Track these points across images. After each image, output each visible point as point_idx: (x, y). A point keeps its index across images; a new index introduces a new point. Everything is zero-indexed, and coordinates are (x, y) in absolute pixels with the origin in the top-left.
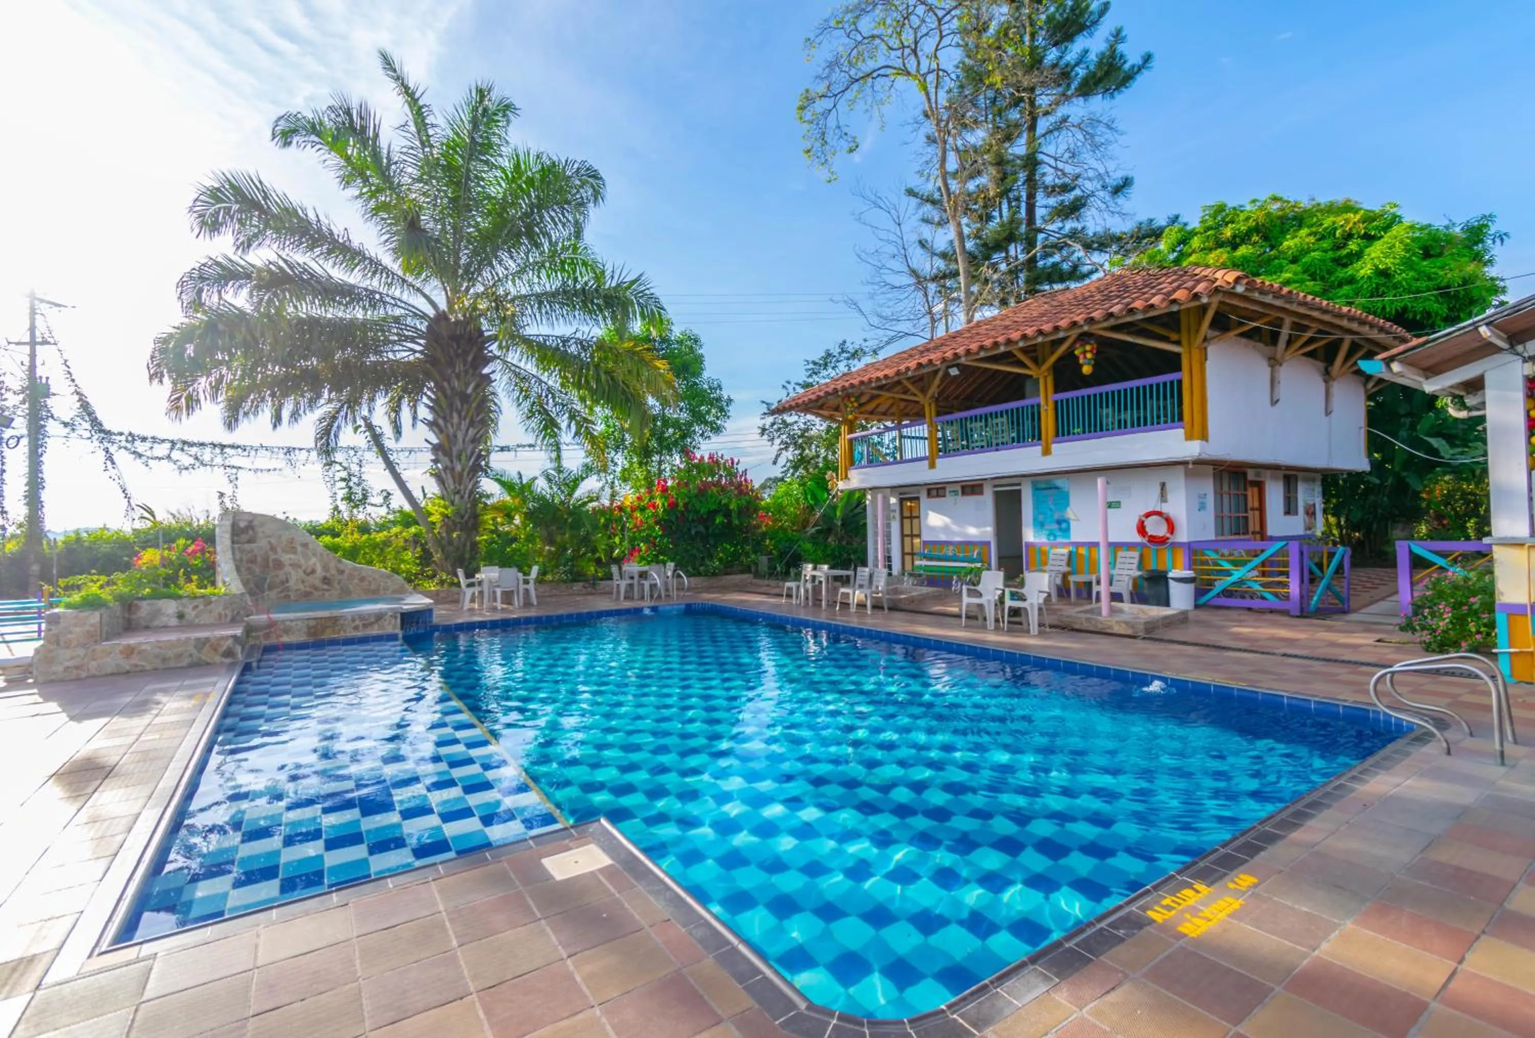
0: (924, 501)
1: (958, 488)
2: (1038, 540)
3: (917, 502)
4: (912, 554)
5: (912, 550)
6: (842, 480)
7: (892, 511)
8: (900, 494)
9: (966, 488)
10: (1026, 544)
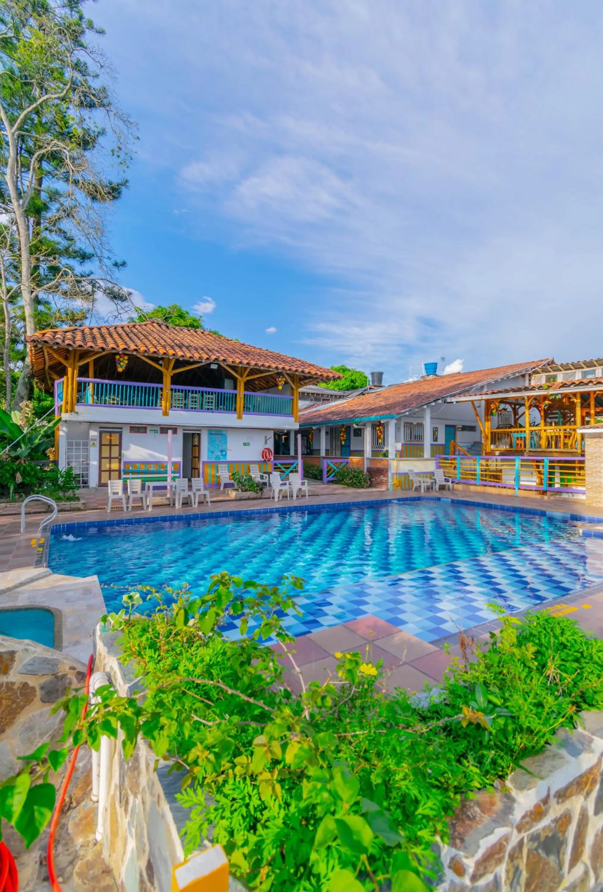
0: (126, 434)
1: (158, 429)
2: (210, 460)
3: (118, 435)
4: (110, 471)
5: (110, 468)
6: (67, 412)
7: (92, 440)
8: (100, 428)
9: (164, 430)
10: (203, 462)
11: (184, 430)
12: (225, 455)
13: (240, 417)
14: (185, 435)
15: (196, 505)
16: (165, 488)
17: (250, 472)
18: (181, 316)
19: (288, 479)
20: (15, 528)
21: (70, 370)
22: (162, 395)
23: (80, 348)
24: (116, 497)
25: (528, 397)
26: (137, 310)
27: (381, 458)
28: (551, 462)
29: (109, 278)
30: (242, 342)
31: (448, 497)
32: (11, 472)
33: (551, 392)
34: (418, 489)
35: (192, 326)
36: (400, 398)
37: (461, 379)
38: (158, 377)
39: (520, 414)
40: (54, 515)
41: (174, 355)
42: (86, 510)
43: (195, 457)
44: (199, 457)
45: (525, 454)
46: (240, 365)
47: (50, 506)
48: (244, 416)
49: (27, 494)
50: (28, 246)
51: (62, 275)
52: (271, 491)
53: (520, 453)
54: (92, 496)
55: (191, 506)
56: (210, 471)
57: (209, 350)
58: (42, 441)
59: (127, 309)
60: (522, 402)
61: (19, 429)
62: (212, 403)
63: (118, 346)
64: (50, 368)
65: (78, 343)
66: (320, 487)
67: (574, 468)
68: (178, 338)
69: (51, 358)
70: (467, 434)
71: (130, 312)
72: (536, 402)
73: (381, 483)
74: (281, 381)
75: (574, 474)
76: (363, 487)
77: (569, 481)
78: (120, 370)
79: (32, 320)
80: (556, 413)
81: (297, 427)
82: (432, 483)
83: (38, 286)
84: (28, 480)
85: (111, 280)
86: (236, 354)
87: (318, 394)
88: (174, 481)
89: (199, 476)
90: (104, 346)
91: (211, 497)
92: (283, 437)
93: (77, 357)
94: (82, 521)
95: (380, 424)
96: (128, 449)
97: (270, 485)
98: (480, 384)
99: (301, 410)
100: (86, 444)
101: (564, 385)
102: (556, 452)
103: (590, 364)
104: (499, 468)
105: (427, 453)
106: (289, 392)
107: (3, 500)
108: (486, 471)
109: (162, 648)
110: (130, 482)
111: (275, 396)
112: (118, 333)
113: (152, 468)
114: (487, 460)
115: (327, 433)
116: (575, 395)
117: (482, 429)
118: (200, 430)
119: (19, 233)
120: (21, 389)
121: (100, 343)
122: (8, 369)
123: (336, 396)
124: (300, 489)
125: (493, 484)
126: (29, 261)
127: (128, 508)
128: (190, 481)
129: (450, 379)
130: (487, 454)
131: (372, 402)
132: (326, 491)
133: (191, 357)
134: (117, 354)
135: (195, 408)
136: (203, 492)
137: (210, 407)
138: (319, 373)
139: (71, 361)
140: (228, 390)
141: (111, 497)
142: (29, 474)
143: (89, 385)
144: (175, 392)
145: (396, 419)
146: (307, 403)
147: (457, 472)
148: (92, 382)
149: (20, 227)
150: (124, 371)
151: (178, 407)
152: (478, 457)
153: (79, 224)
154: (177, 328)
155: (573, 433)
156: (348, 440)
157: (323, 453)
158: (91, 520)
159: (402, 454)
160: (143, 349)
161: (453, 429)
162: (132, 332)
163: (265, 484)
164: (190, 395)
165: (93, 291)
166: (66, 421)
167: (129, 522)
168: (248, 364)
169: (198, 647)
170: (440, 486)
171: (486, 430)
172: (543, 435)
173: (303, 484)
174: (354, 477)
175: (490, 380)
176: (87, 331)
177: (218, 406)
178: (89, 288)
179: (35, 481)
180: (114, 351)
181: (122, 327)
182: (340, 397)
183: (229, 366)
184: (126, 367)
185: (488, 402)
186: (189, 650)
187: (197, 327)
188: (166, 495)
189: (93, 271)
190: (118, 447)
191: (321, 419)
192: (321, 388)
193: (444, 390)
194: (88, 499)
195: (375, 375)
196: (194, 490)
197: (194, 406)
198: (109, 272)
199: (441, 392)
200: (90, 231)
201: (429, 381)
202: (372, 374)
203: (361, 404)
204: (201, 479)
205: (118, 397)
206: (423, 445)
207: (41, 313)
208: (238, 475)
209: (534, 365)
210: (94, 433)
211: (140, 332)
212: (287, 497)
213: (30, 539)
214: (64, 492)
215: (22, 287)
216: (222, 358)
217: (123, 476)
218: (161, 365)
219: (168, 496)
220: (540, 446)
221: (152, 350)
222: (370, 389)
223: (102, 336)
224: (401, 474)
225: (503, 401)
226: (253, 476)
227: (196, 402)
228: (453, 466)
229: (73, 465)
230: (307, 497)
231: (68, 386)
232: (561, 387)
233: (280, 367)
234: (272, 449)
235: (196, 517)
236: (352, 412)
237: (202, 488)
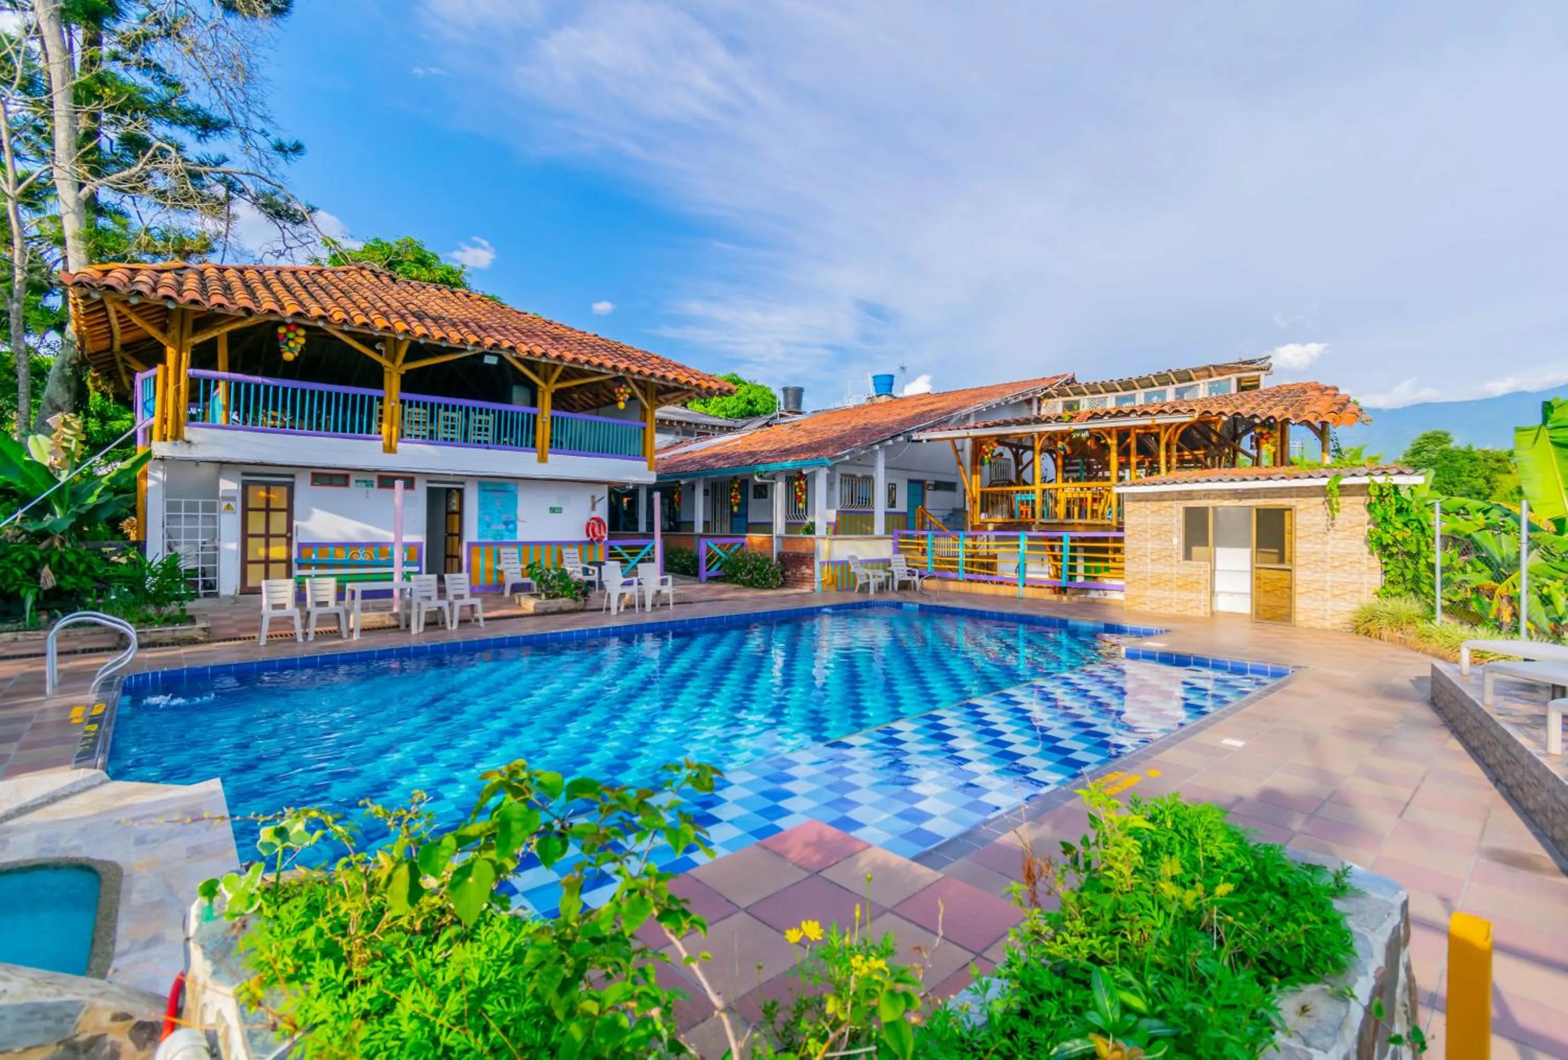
0: (304, 489)
1: (374, 478)
2: (482, 540)
3: (284, 490)
4: (267, 562)
5: (267, 557)
6: (165, 440)
7: (225, 498)
8: (244, 474)
9: (386, 480)
10: (470, 545)
11: (429, 482)
12: (515, 530)
13: (542, 459)
14: (430, 491)
15: (455, 626)
16: (389, 593)
17: (562, 561)
18: (422, 262)
19: (636, 575)
20: (35, 684)
21: (171, 353)
22: (381, 412)
23: (194, 307)
24: (279, 613)
25: (1039, 433)
26: (328, 242)
27: (802, 535)
28: (1073, 540)
29: (264, 173)
30: (548, 319)
31: (913, 601)
32: (28, 565)
33: (1075, 426)
34: (865, 588)
35: (445, 281)
36: (834, 431)
37: (932, 403)
38: (375, 377)
39: (1025, 463)
40: (129, 655)
41: (407, 332)
42: (209, 642)
43: (452, 535)
44: (460, 535)
45: (1033, 528)
46: (544, 360)
47: (123, 636)
48: (550, 456)
49: (66, 611)
50: (68, 84)
51: (154, 156)
52: (602, 596)
53: (1027, 527)
54: (227, 614)
55: (445, 628)
56: (482, 562)
57: (480, 327)
58: (102, 500)
59: (304, 240)
60: (1029, 443)
61: (49, 474)
62: (487, 430)
63: (282, 307)
64: (125, 347)
65: (189, 296)
66: (693, 588)
67: (1106, 550)
68: (416, 302)
69: (127, 326)
70: (942, 495)
71: (311, 246)
72: (1051, 443)
73: (802, 580)
74: (623, 394)
75: (1106, 560)
76: (770, 588)
77: (1097, 570)
78: (288, 356)
79: (81, 245)
80: (1077, 464)
81: (651, 478)
82: (887, 578)
83: (97, 173)
84: (69, 582)
85: (269, 178)
86: (536, 340)
87: (688, 424)
88: (409, 580)
89: (460, 571)
90: (251, 305)
91: (485, 610)
92: (625, 500)
93: (189, 325)
94: (199, 664)
95: (801, 476)
96: (306, 518)
97: (602, 586)
98: (964, 412)
99: (658, 452)
100: (211, 508)
101: (1094, 416)
102: (1080, 524)
103: (1128, 385)
104: (993, 551)
105: (879, 526)
106: (637, 415)
107: (7, 626)
108: (972, 556)
109: (356, 957)
110: (311, 583)
111: (611, 421)
112: (283, 283)
113: (362, 556)
114: (975, 538)
115: (706, 492)
116: (1109, 432)
117: (967, 487)
118: (462, 483)
119: (46, 55)
120: (53, 389)
121: (242, 298)
122: (22, 347)
123: (721, 427)
124: (659, 592)
125: (983, 577)
126: (73, 117)
127: (306, 635)
128: (441, 580)
129: (915, 403)
130: (974, 528)
131: (785, 438)
132: (705, 596)
133: (443, 339)
134: (282, 323)
135: (452, 439)
136: (468, 600)
137: (482, 438)
138: (694, 382)
139: (174, 332)
140: (518, 406)
141: (267, 612)
142: (72, 570)
143: (216, 387)
144: (410, 406)
145: (829, 468)
146: (668, 439)
147: (927, 559)
148: (223, 379)
149: (48, 43)
150: (296, 358)
151: (417, 436)
152: (961, 534)
153: (192, 51)
154: (413, 283)
155: (1106, 493)
156: (744, 505)
157: (699, 529)
158: (220, 661)
159: (838, 529)
160: (338, 316)
161: (919, 487)
162: (315, 282)
163: (591, 584)
164: (442, 413)
165: (229, 198)
166: (162, 459)
167: (308, 663)
168: (559, 357)
169: (450, 942)
170: (900, 582)
171: (974, 488)
172: (1062, 497)
173: (664, 582)
174: (755, 569)
175: (981, 405)
176: (211, 273)
177: (499, 438)
178: (220, 191)
179: (87, 583)
180: (273, 318)
181: (294, 273)
182: (729, 429)
183: (519, 360)
184: (300, 353)
185: (978, 442)
186: (427, 952)
187: (456, 285)
188: (390, 608)
189: (228, 155)
190: (284, 514)
191: (694, 467)
192: (695, 411)
193: (907, 420)
194: (213, 619)
195: (790, 392)
196: (451, 598)
197: (449, 436)
198: (265, 163)
199: (903, 422)
200: (221, 71)
201: (880, 405)
202: (785, 390)
203: (767, 442)
204: (465, 575)
205: (284, 412)
206: (873, 513)
207: (101, 232)
208: (539, 568)
209: (1046, 384)
210: (229, 486)
211: (333, 284)
212: (634, 606)
213: (70, 707)
214: (158, 605)
215: (56, 172)
216: (506, 344)
217: (297, 572)
218: (379, 352)
219: (396, 610)
220: (1056, 516)
221: (360, 319)
222: (781, 416)
223: (247, 286)
224: (836, 563)
225: (1001, 440)
226: (569, 569)
227: (453, 427)
228: (920, 549)
229: (181, 549)
230: (671, 606)
231: (166, 385)
232: (1089, 418)
233: (622, 366)
234: (606, 520)
235: (454, 649)
236: (752, 454)
237: (466, 592)
